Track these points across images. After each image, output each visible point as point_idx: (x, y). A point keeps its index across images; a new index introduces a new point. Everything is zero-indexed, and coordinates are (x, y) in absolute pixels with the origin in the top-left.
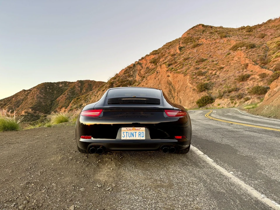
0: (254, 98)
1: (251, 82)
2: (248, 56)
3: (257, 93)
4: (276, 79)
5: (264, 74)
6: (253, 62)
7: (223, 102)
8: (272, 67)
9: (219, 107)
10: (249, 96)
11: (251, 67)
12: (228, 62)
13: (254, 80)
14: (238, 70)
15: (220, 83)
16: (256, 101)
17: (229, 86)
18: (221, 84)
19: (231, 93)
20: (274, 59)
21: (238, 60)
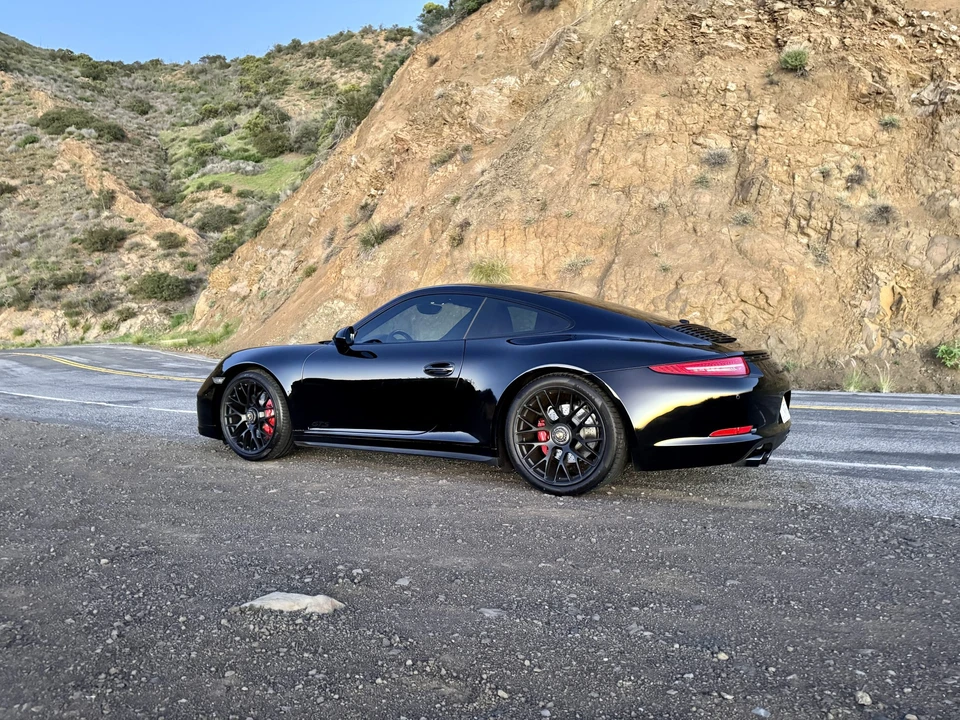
0: (150, 311)
1: (133, 256)
2: (111, 164)
3: (159, 295)
4: (226, 258)
5: (171, 234)
6: (131, 188)
7: (36, 321)
8: (191, 216)
9: (19, 340)
10: (134, 305)
11: (125, 204)
12: (33, 170)
13: (141, 252)
14: (78, 209)
15: (10, 248)
16: (156, 320)
17: (53, 263)
18: (17, 254)
19: (64, 290)
20: (192, 193)
21: (72, 173)
